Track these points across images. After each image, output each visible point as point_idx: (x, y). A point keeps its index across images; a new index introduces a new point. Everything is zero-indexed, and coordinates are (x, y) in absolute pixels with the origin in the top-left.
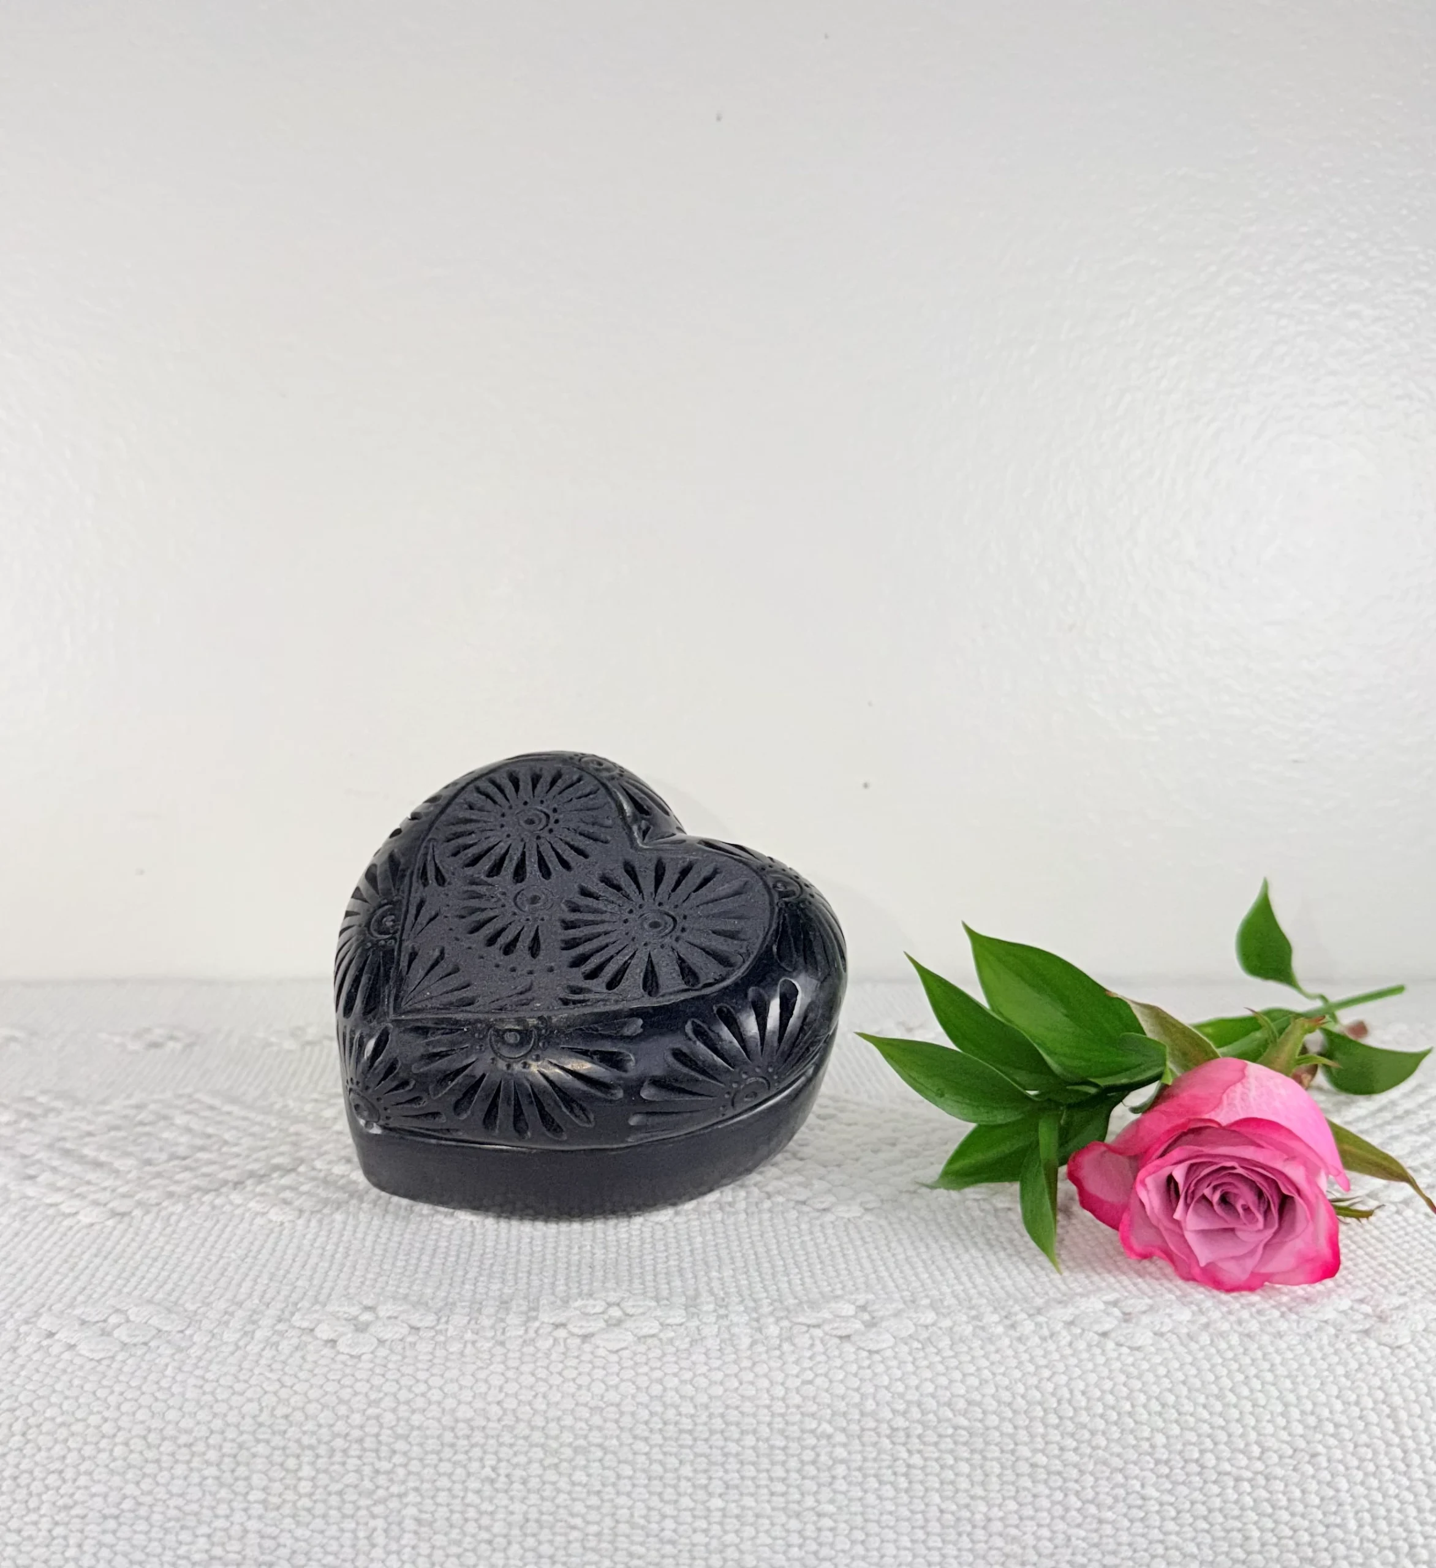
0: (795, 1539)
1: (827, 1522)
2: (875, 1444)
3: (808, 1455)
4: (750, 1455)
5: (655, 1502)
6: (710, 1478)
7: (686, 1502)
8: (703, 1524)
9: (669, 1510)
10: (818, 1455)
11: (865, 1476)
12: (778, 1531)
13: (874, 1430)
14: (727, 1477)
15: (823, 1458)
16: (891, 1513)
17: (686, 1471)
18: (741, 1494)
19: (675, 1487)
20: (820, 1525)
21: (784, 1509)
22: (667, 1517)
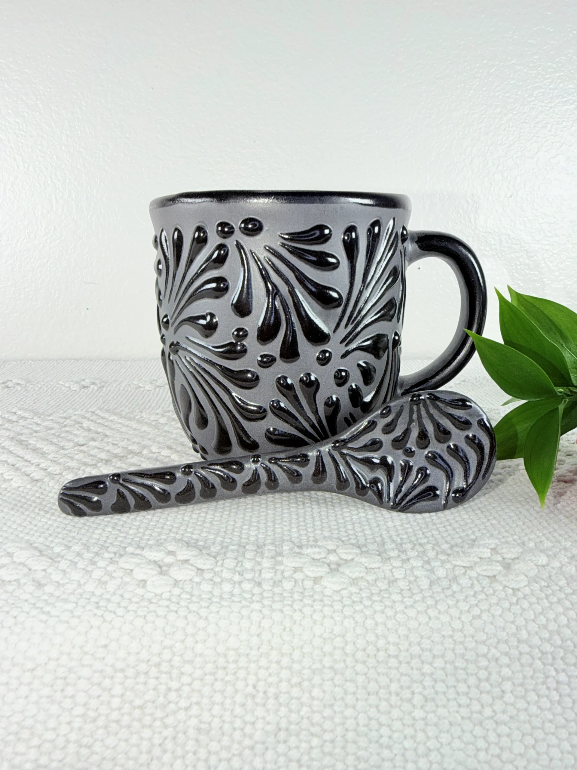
0: (481, 744)
1: (504, 730)
5: (373, 712)
8: (409, 731)
12: (468, 737)
14: (426, 693)
15: (494, 677)
16: (551, 721)
18: (437, 706)
20: (499, 731)
21: (469, 718)
22: (384, 725)
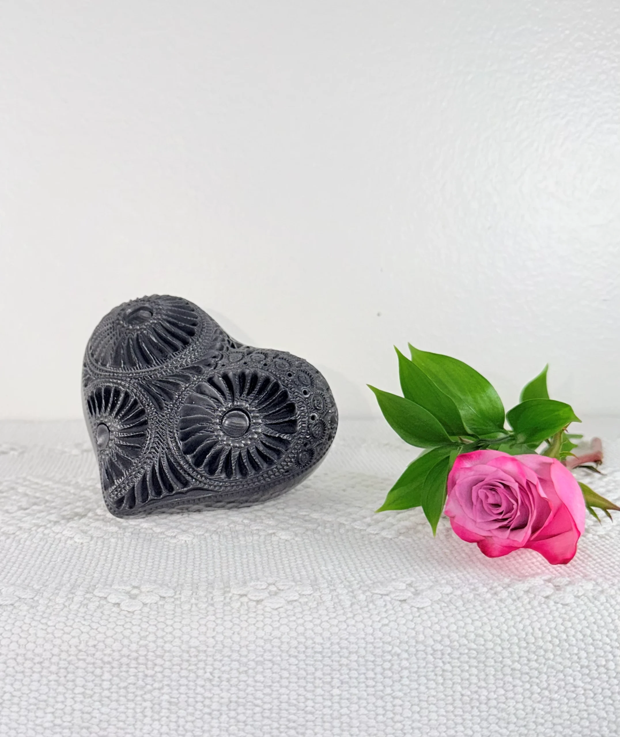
0: (380, 711)
1: (398, 702)
2: (424, 659)
3: (387, 665)
4: (354, 665)
5: (301, 691)
8: (328, 703)
9: (309, 695)
10: (392, 665)
11: (419, 676)
12: (371, 707)
13: (424, 651)
14: (342, 678)
15: (396, 667)
16: (434, 696)
17: (319, 674)
18: (350, 687)
19: (313, 683)
20: (394, 703)
21: (374, 695)
22: (309, 699)
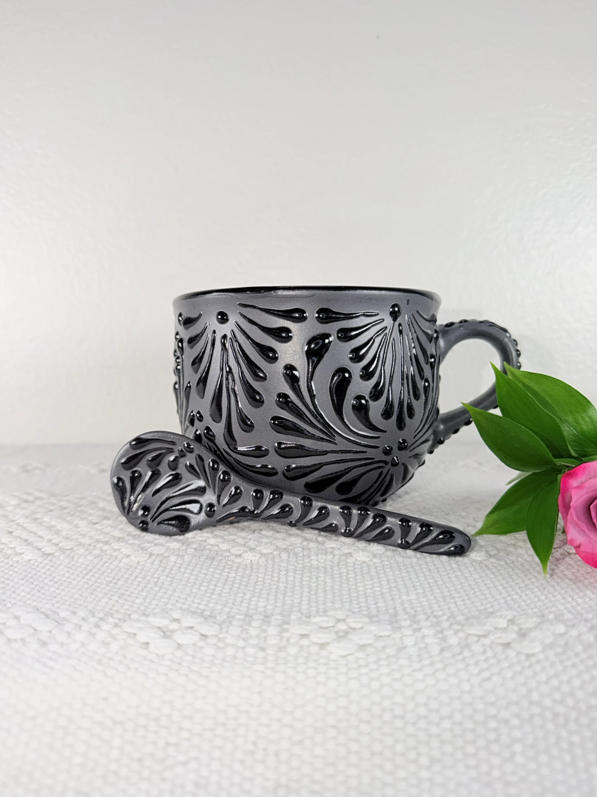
2: (542, 727)
3: (492, 736)
4: (447, 736)
6: (419, 754)
7: (401, 773)
10: (499, 735)
11: (537, 752)
13: (540, 715)
14: (431, 753)
15: (504, 738)
17: (400, 748)
18: (443, 767)
19: (392, 760)
20: (507, 792)
21: (477, 780)
